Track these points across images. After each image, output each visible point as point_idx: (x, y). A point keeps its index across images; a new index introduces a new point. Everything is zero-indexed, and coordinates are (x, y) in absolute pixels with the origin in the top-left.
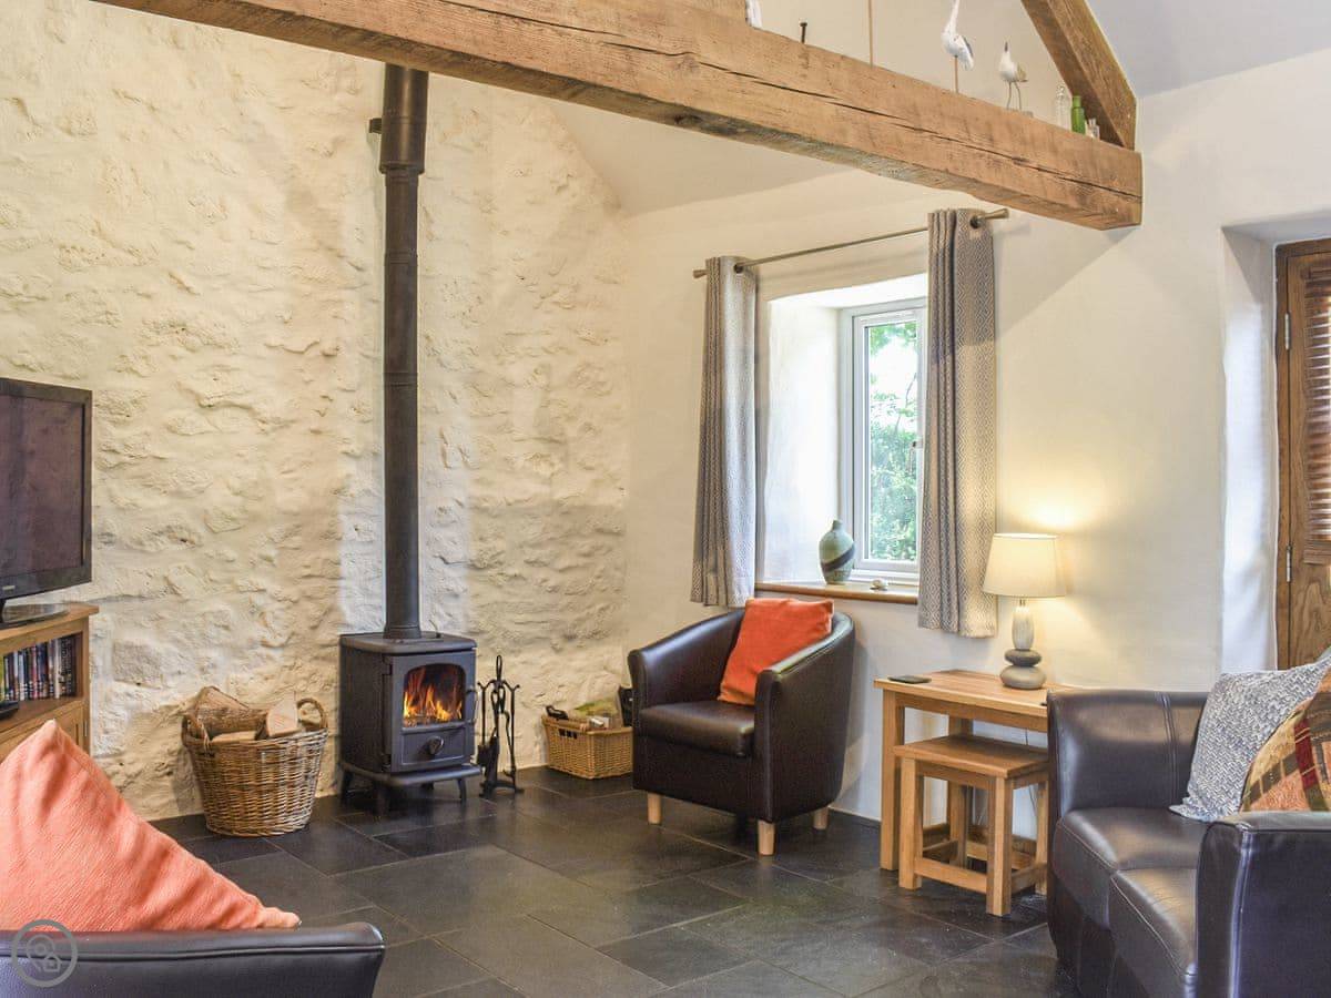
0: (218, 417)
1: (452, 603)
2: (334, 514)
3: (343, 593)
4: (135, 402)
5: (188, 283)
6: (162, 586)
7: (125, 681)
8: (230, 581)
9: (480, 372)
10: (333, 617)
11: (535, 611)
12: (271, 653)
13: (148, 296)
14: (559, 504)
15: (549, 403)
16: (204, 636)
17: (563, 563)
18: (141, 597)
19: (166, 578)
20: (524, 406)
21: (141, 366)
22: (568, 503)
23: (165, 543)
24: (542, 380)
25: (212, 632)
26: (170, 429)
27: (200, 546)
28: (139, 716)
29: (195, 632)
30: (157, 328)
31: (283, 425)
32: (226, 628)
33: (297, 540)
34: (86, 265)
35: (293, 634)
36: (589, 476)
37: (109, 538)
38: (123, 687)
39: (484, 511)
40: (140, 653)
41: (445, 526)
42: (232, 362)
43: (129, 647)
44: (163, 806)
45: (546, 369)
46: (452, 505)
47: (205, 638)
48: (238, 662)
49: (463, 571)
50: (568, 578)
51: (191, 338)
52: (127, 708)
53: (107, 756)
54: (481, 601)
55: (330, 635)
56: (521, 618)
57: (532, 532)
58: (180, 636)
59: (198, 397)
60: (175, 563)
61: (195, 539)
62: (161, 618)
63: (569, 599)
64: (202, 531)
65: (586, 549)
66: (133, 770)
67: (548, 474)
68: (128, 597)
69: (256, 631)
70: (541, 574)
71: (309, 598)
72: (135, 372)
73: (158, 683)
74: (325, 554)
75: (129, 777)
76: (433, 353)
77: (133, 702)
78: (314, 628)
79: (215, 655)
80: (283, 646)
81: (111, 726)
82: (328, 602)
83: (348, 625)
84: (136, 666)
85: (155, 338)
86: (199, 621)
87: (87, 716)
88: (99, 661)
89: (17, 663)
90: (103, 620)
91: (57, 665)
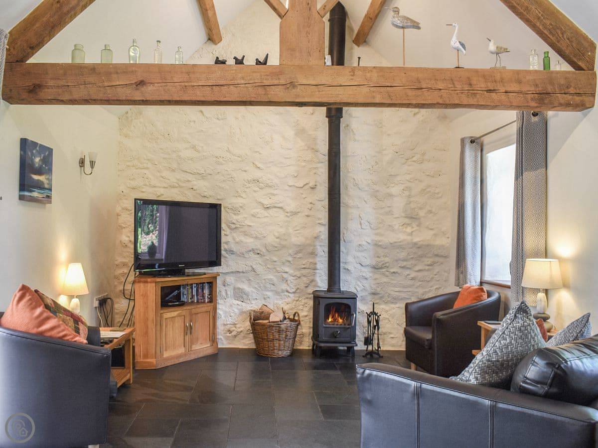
0: (271, 211)
1: (365, 281)
2: (315, 246)
3: (318, 275)
4: (241, 207)
5: (259, 165)
6: (250, 268)
7: (238, 300)
8: (275, 268)
9: (378, 191)
10: (313, 283)
11: (404, 287)
12: (290, 295)
13: (245, 171)
14: (415, 244)
15: (410, 202)
16: (265, 287)
17: (417, 268)
18: (243, 272)
19: (251, 266)
20: (399, 204)
21: (244, 195)
22: (421, 243)
23: (252, 254)
24: (407, 193)
25: (268, 286)
26: (253, 216)
27: (264, 256)
28: (242, 312)
29: (262, 285)
30: (249, 182)
31: (295, 213)
32: (274, 285)
33: (300, 255)
34: (224, 162)
35: (298, 288)
36: (432, 232)
37: (231, 252)
38: (237, 302)
39: (380, 246)
40: (242, 291)
41: (362, 251)
42: (275, 192)
43: (239, 289)
44: (249, 344)
45: (409, 189)
46: (364, 243)
47: (266, 289)
48: (278, 297)
49: (369, 269)
50: (420, 274)
51: (261, 184)
52: (238, 309)
53: (231, 324)
54: (378, 281)
55: (311, 290)
56: (397, 289)
57: (403, 255)
58: (256, 286)
59: (263, 205)
60: (255, 262)
61: (262, 253)
62: (250, 280)
63: (420, 283)
64: (264, 250)
65: (429, 263)
66: (240, 330)
67: (410, 232)
68: (238, 272)
69: (284, 287)
70: (408, 272)
71: (304, 276)
72: (242, 197)
73: (248, 302)
74: (311, 260)
75: (238, 332)
76: (356, 185)
77: (239, 307)
78: (306, 287)
79: (269, 294)
80: (294, 293)
81: (232, 314)
82: (311, 278)
83: (319, 287)
84: (240, 295)
85: (248, 185)
86: (264, 281)
87: (215, 309)
88: (229, 293)
89: (195, 290)
90: (230, 279)
91: (206, 292)
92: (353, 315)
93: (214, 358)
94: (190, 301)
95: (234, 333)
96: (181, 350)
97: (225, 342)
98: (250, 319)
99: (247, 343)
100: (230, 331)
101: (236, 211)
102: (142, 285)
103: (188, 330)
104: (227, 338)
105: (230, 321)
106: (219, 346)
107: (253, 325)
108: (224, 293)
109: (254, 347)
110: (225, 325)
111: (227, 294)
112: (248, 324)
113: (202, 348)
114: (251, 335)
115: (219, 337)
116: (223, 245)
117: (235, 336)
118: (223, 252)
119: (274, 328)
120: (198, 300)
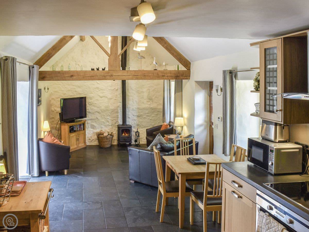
0: (103, 98)
1: (134, 121)
2: (118, 109)
3: (119, 119)
4: (93, 97)
5: (98, 83)
8: (104, 117)
9: (139, 90)
10: (118, 122)
11: (148, 122)
12: (110, 126)
14: (151, 108)
15: (149, 94)
17: (152, 116)
18: (94, 119)
19: (96, 117)
20: (145, 95)
21: (93, 93)
22: (153, 108)
23: (96, 113)
24: (148, 91)
26: (97, 100)
28: (94, 133)
29: (100, 123)
31: (111, 99)
32: (104, 123)
33: (112, 113)
35: (112, 124)
36: (156, 104)
37: (90, 113)
38: (92, 129)
39: (140, 109)
40: (93, 126)
41: (134, 111)
42: (104, 92)
43: (92, 125)
45: (149, 89)
46: (134, 108)
47: (102, 124)
48: (106, 127)
49: (136, 117)
50: (153, 118)
51: (99, 89)
54: (139, 121)
55: (117, 125)
56: (145, 123)
57: (147, 112)
58: (98, 124)
59: (100, 96)
60: (98, 115)
62: (96, 122)
63: (153, 121)
64: (101, 112)
65: (156, 114)
66: (93, 139)
67: (150, 104)
68: (92, 119)
69: (108, 124)
70: (148, 117)
71: (114, 120)
73: (96, 129)
74: (116, 114)
76: (131, 89)
77: (93, 131)
78: (115, 123)
79: (103, 126)
80: (111, 126)
81: (90, 134)
82: (117, 120)
85: (95, 89)
86: (101, 122)
87: (85, 132)
88: (89, 126)
89: (78, 126)
90: (89, 122)
91: (82, 127)
92: (130, 133)
93: (85, 148)
94: (77, 130)
95: (91, 140)
96: (76, 146)
97: (88, 143)
98: (97, 135)
99: (96, 143)
100: (90, 139)
101: (91, 98)
102: (64, 126)
103: (78, 140)
104: (89, 142)
105: (90, 136)
106: (87, 145)
107: (98, 137)
108: (87, 126)
109: (98, 144)
110: (88, 137)
111: (88, 127)
112: (96, 137)
113: (82, 145)
114: (97, 141)
115: (86, 141)
116: (87, 110)
117: (92, 141)
118: (87, 113)
119: (105, 138)
120: (79, 129)
